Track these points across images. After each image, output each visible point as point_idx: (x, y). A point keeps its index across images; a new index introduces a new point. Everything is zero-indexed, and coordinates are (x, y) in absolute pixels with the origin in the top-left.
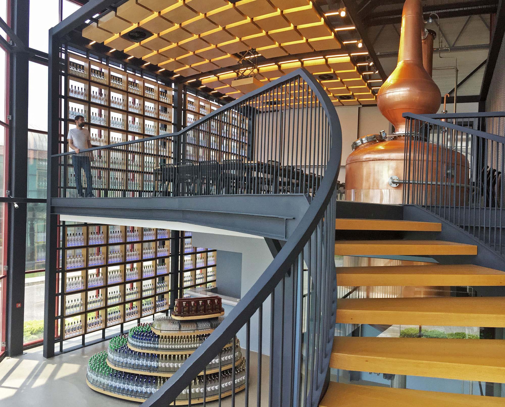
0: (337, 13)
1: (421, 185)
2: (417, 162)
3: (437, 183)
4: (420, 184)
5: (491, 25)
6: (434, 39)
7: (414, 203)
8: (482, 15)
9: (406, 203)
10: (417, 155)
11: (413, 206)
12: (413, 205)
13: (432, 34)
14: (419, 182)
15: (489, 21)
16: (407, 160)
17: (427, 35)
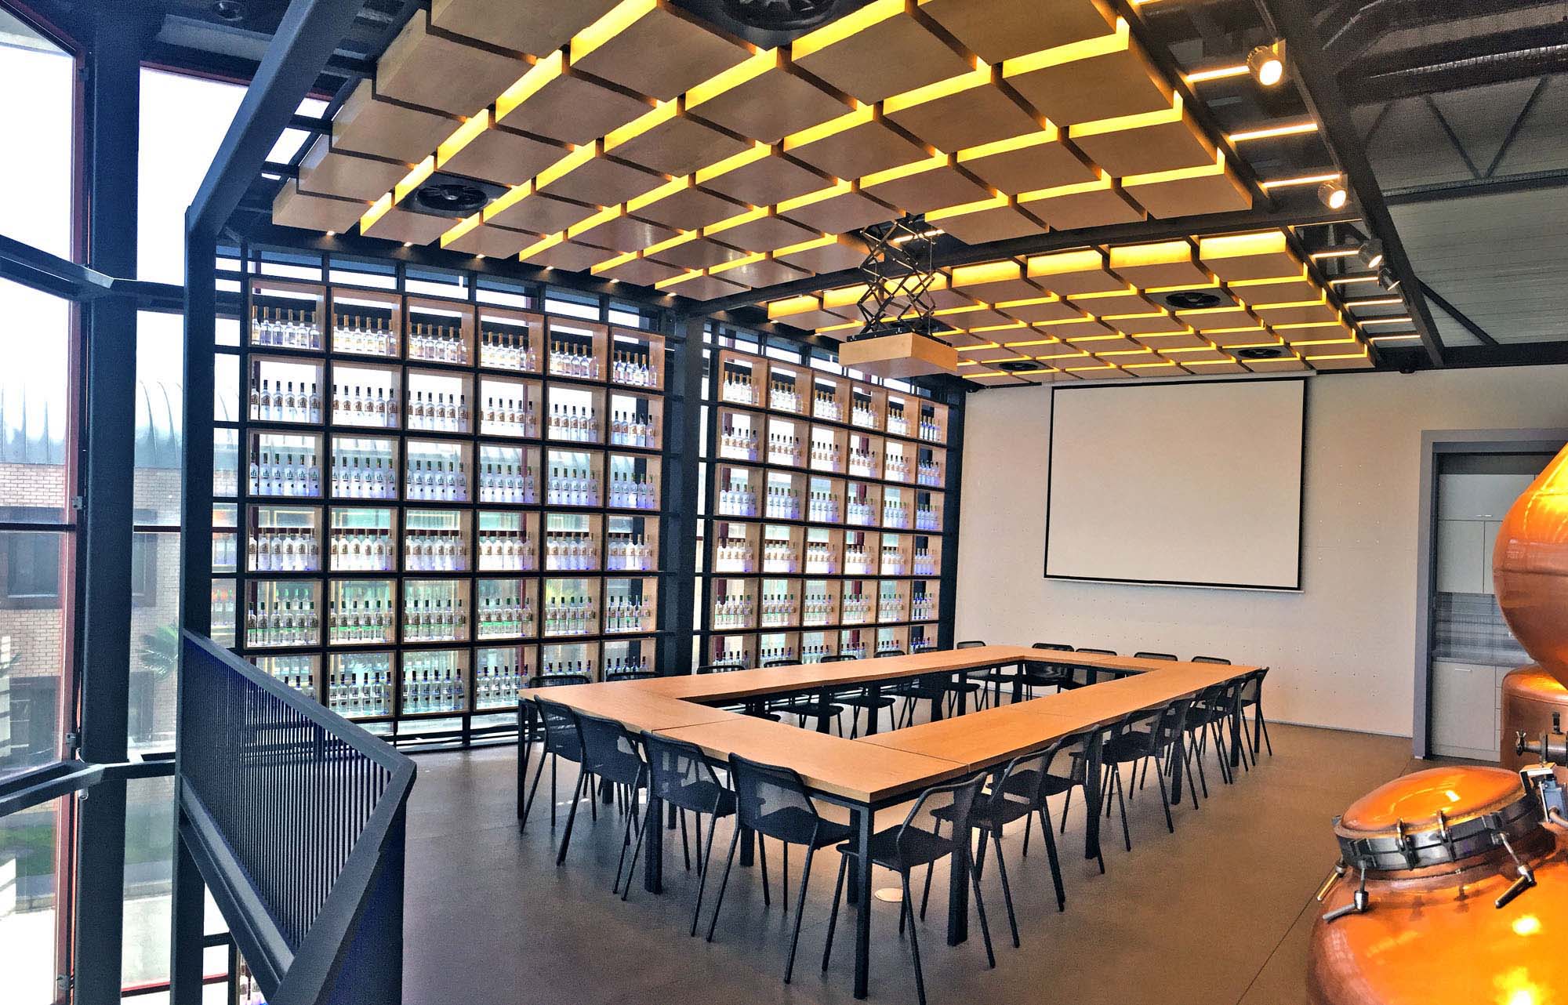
0: (1242, 70)
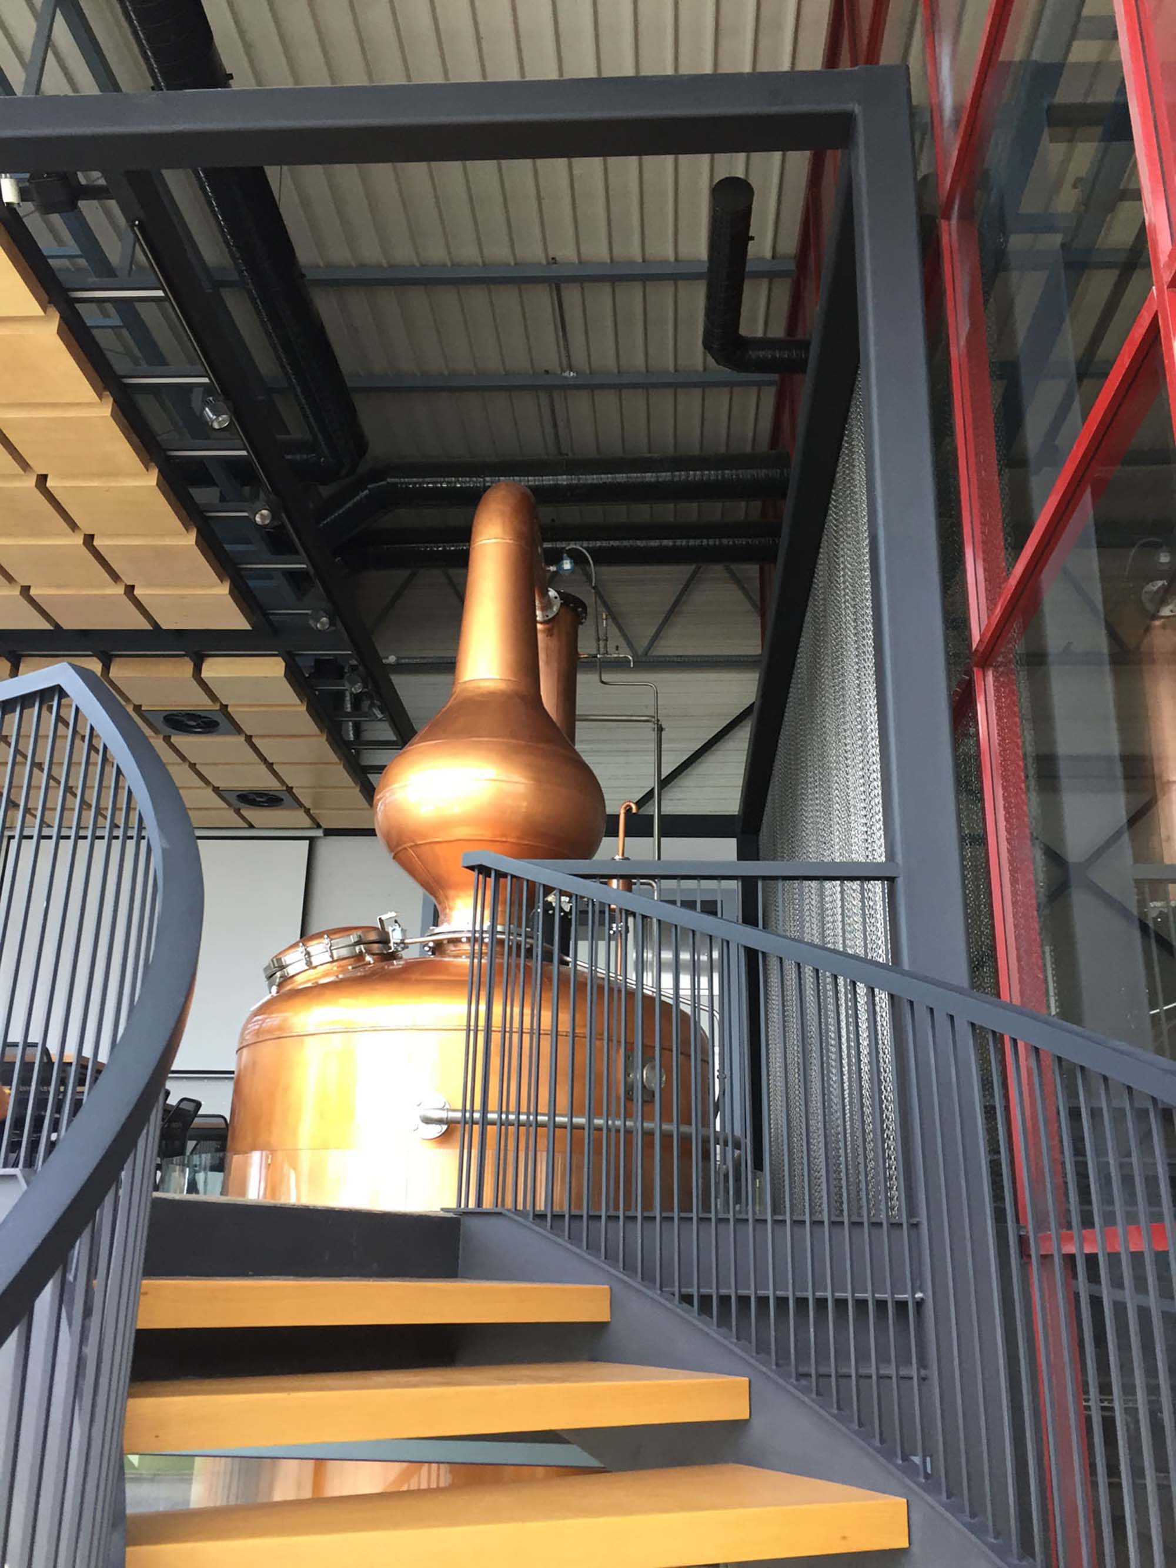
0: (244, 514)
1: (532, 1130)
2: (516, 1037)
3: (590, 1121)
4: (527, 1124)
5: (763, 598)
6: (582, 623)
7: (503, 1205)
8: (734, 567)
9: (472, 1204)
10: (517, 1010)
11: (500, 1214)
12: (499, 1209)
13: (575, 609)
14: (523, 1117)
15: (757, 584)
16: (476, 1031)
17: (555, 609)
